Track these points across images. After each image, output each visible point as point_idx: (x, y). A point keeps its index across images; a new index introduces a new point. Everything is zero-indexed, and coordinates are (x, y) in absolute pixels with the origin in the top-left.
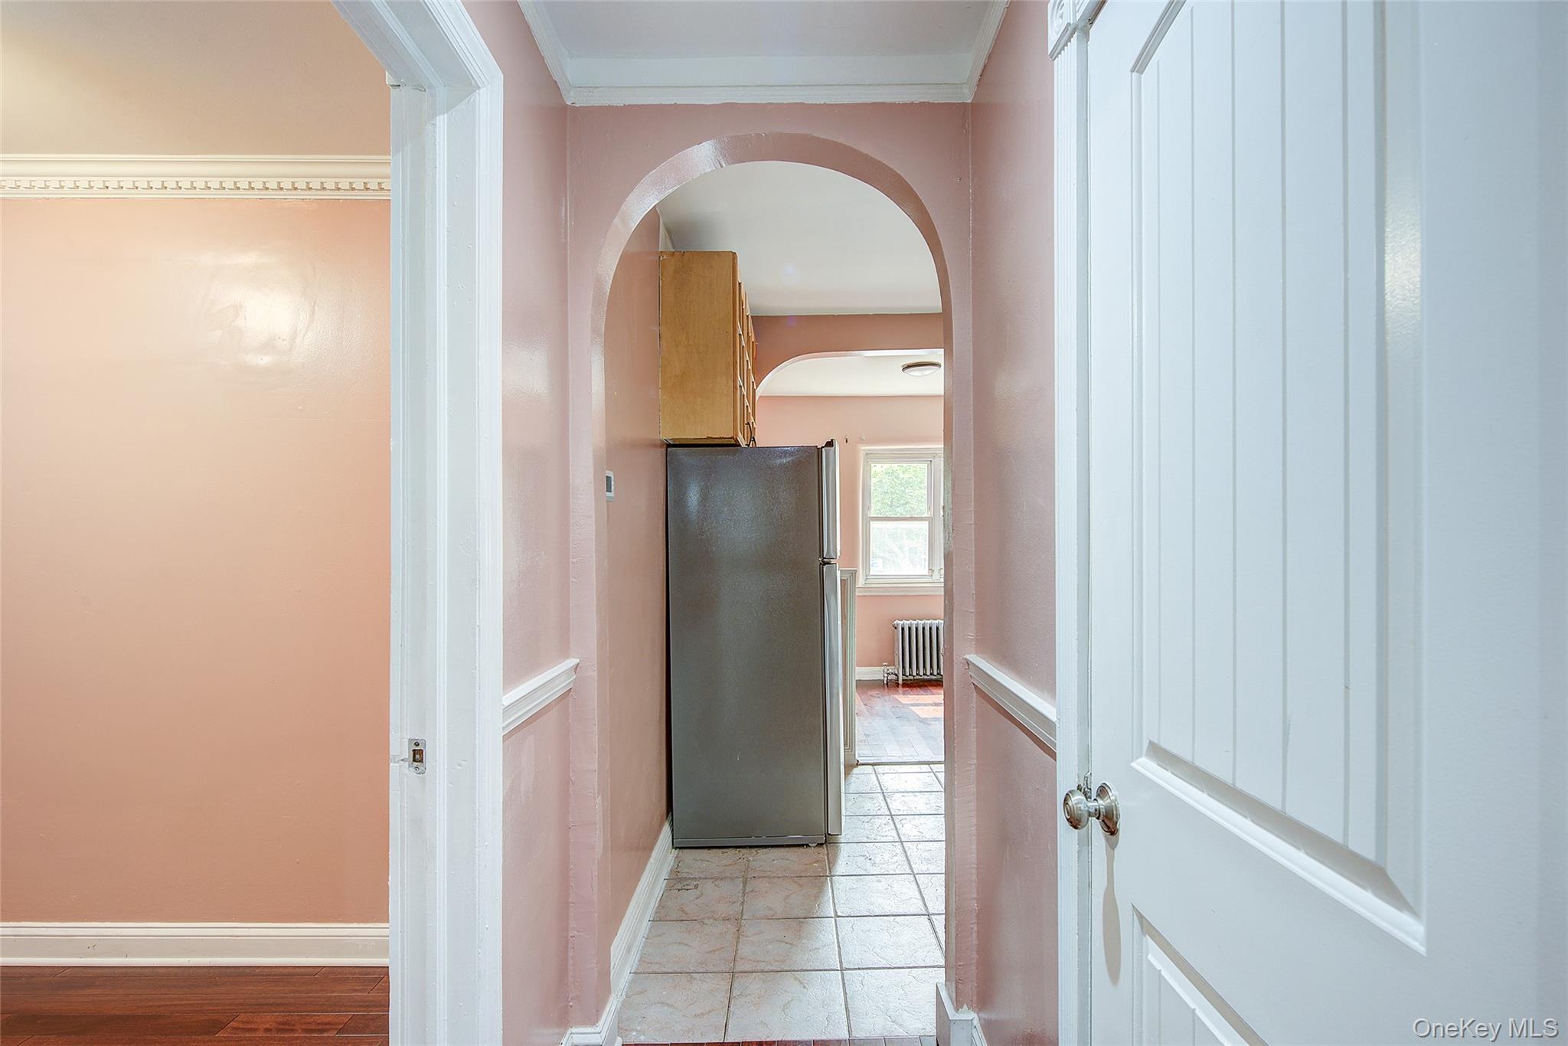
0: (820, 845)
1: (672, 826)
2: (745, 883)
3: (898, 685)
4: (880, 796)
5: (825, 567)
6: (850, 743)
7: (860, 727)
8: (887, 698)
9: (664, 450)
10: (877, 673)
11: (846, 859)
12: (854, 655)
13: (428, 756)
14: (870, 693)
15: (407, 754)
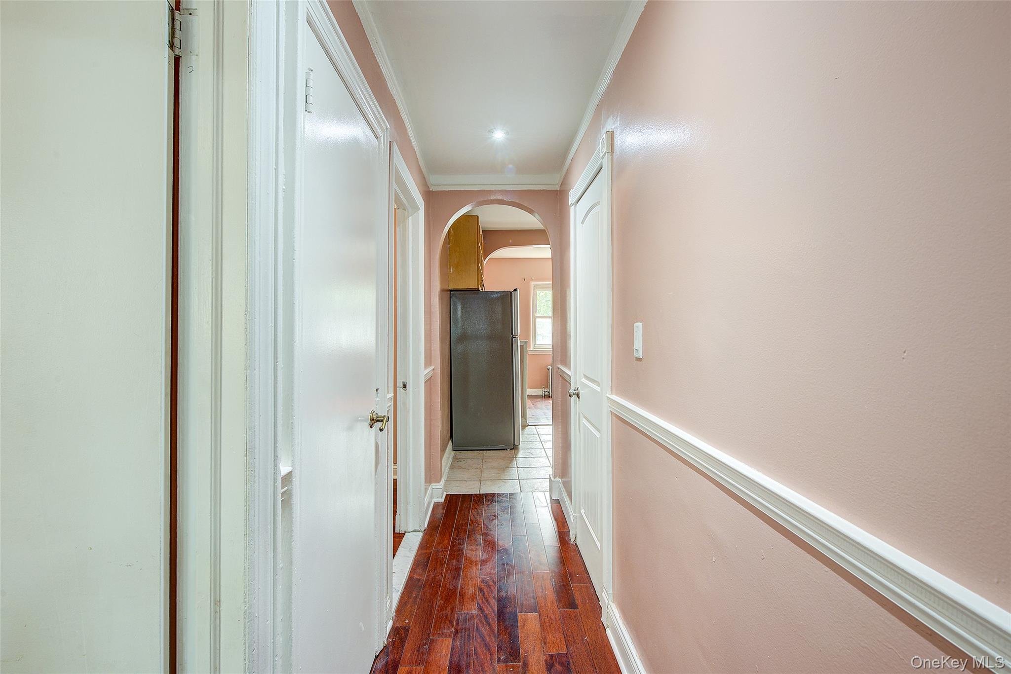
0: (511, 449)
1: (452, 442)
2: (482, 460)
3: (549, 397)
4: (537, 436)
5: (514, 339)
6: (524, 416)
7: (529, 413)
8: (543, 402)
9: (449, 292)
10: (539, 392)
11: (521, 454)
12: (526, 385)
13: (407, 386)
14: (535, 400)
15: (402, 386)
